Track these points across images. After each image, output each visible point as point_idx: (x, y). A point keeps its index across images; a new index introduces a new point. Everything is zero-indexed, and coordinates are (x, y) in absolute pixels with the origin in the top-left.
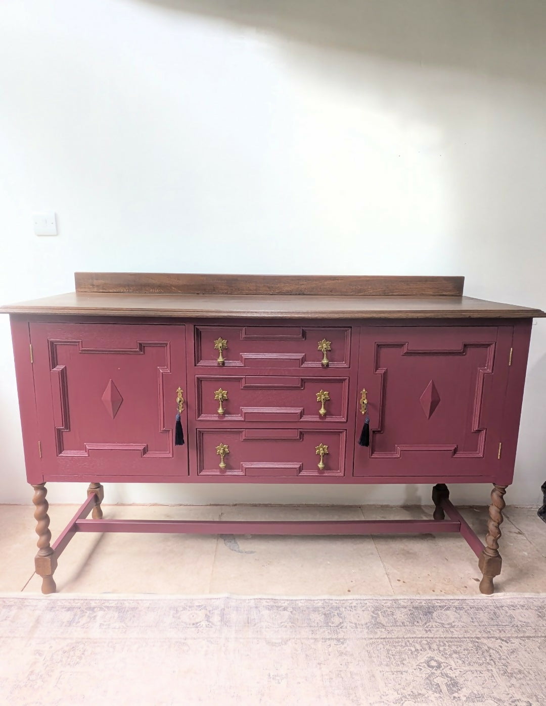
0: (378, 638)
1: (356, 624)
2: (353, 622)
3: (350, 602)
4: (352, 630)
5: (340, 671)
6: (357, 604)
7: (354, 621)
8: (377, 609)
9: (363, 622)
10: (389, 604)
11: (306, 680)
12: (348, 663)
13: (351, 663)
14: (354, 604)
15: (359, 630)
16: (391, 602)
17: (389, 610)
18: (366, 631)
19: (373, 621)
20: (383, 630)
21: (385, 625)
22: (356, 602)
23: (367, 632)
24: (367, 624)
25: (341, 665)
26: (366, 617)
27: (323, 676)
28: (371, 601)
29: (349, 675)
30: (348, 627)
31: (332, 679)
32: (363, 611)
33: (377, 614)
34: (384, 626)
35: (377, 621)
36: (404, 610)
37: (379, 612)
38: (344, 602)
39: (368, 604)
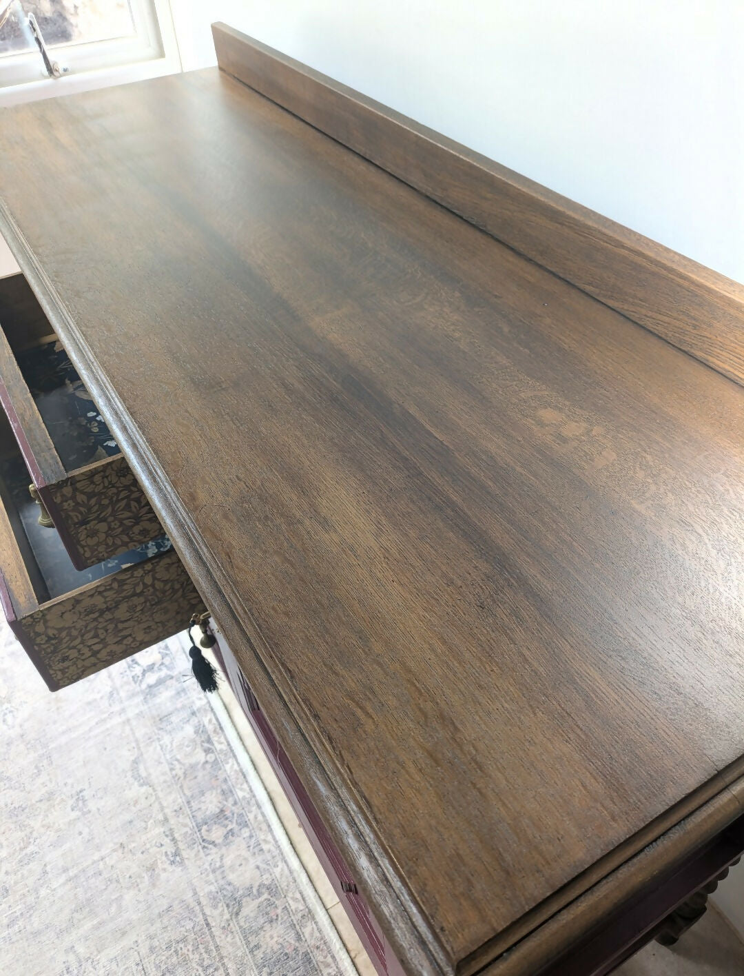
0: (204, 914)
1: (221, 867)
2: (224, 861)
3: (270, 838)
4: (207, 866)
5: (118, 881)
6: (269, 851)
7: (228, 861)
8: (272, 889)
9: (231, 877)
10: (293, 906)
11: (89, 841)
12: (138, 885)
13: (139, 891)
14: (265, 847)
15: (211, 876)
16: (301, 907)
17: (279, 911)
18: (213, 888)
19: (241, 892)
20: (227, 916)
21: (240, 917)
22: (273, 849)
23: (211, 892)
24: (229, 884)
25: (130, 877)
26: (243, 876)
27: (102, 860)
28: (286, 872)
29: (113, 897)
30: (210, 858)
31: (100, 875)
32: (258, 867)
33: (260, 894)
34: (237, 914)
35: (244, 900)
36: (291, 937)
37: (266, 896)
38: (264, 827)
39: (275, 870)
